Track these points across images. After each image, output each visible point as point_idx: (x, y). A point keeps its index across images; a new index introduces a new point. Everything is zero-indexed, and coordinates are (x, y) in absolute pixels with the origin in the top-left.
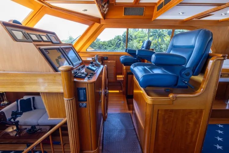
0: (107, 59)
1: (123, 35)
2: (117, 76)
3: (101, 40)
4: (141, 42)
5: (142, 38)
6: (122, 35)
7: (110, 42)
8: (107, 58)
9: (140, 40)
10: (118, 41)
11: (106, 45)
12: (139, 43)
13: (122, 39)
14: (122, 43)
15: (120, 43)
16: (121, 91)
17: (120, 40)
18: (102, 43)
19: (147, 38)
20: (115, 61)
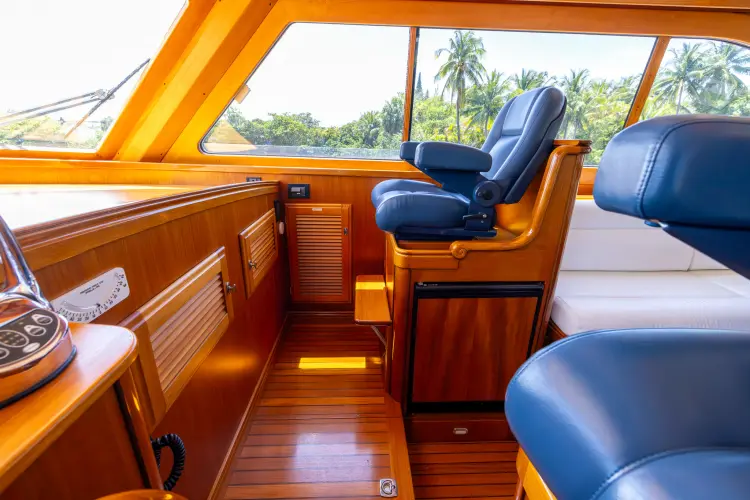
0: (307, 196)
1: (384, 110)
2: (359, 286)
3: (321, 125)
4: (436, 130)
5: (439, 118)
6: (381, 110)
7: (348, 129)
8: (307, 187)
9: (434, 126)
10: (372, 128)
11: (335, 139)
12: (432, 133)
13: (381, 120)
14: (382, 133)
15: (377, 133)
16: (377, 360)
17: (376, 125)
18: (324, 133)
19: (452, 118)
20: (347, 207)
